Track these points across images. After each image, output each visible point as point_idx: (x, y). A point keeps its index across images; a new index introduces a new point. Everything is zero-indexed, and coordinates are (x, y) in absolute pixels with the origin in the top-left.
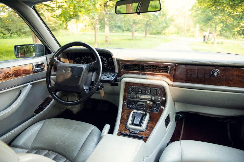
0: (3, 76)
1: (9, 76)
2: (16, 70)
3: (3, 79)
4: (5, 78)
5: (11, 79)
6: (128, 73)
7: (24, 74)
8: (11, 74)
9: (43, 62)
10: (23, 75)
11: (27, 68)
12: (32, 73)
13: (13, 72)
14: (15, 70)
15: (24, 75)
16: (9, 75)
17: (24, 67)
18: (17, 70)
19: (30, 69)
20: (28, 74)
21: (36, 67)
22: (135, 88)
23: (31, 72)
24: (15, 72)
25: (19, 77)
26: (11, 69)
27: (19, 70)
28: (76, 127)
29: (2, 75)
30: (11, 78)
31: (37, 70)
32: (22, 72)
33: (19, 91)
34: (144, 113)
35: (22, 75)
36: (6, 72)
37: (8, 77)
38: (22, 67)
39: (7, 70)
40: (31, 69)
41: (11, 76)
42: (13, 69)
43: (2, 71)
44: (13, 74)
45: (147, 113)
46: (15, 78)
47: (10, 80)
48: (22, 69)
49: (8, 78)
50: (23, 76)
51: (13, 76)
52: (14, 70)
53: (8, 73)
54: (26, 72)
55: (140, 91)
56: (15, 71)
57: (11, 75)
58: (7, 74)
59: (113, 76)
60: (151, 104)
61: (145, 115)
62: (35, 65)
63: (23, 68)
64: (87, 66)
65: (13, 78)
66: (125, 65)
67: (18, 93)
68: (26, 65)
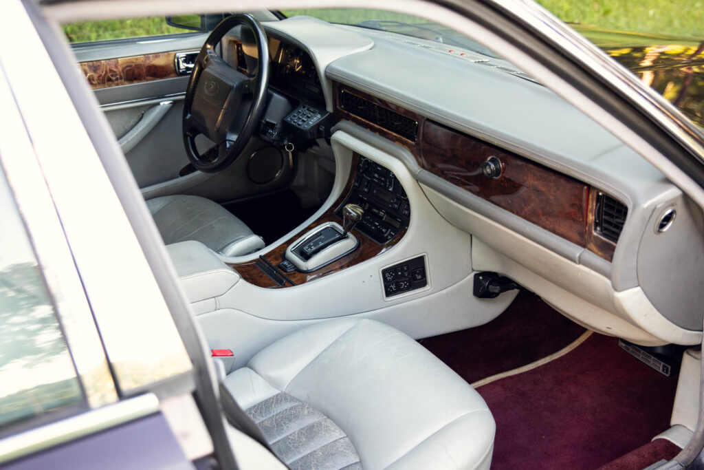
0: (99, 77)
1: (114, 78)
2: (131, 66)
3: (99, 84)
4: (104, 83)
5: (118, 85)
7: (150, 76)
8: (117, 74)
10: (148, 78)
11: (160, 62)
12: (173, 75)
13: (123, 69)
14: (129, 64)
15: (151, 78)
16: (112, 76)
17: (151, 59)
18: (134, 64)
19: (167, 65)
20: (161, 77)
21: (185, 62)
23: (171, 73)
24: (127, 71)
25: (135, 84)
26: (120, 62)
27: (138, 66)
28: (212, 225)
29: (97, 75)
30: (116, 82)
31: (187, 69)
32: (145, 70)
33: (139, 114)
34: (342, 232)
35: (145, 79)
36: (106, 68)
37: (109, 80)
38: (147, 58)
39: (110, 65)
40: (172, 65)
41: (117, 79)
42: (124, 63)
43: (99, 66)
44: (122, 74)
45: (349, 234)
46: (128, 85)
47: (114, 87)
48: (146, 64)
49: (111, 83)
50: (147, 80)
51: (121, 78)
52: (125, 66)
53: (111, 71)
54: (156, 72)
55: (376, 175)
56: (127, 67)
57: (118, 76)
58: (109, 74)
61: (344, 237)
62: (182, 55)
63: (148, 61)
65: (122, 84)
66: (346, 94)
67: (136, 119)
68: (157, 55)
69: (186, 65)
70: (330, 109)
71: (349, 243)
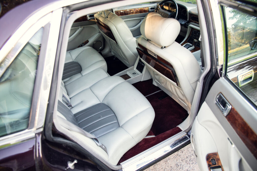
0: (135, 12)
6: (193, 22)
9: (154, 7)
11: (146, 9)
19: (147, 10)
20: (146, 12)
21: (150, 9)
22: (196, 32)
23: (148, 12)
25: (141, 14)
27: (142, 10)
31: (151, 11)
32: (143, 11)
33: (140, 20)
34: (192, 45)
35: (143, 13)
37: (137, 12)
38: (144, 8)
39: (137, 9)
43: (135, 9)
45: (193, 46)
46: (140, 14)
47: (137, 14)
48: (144, 9)
51: (139, 12)
52: (140, 10)
53: (137, 11)
55: (197, 34)
59: (185, 22)
60: (196, 41)
61: (191, 46)
62: (150, 8)
64: (171, 14)
66: (193, 17)
67: (139, 21)
68: (145, 7)
69: (151, 10)
70: (188, 20)
71: (193, 47)
